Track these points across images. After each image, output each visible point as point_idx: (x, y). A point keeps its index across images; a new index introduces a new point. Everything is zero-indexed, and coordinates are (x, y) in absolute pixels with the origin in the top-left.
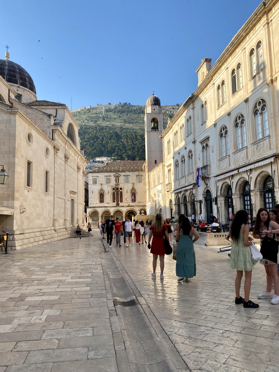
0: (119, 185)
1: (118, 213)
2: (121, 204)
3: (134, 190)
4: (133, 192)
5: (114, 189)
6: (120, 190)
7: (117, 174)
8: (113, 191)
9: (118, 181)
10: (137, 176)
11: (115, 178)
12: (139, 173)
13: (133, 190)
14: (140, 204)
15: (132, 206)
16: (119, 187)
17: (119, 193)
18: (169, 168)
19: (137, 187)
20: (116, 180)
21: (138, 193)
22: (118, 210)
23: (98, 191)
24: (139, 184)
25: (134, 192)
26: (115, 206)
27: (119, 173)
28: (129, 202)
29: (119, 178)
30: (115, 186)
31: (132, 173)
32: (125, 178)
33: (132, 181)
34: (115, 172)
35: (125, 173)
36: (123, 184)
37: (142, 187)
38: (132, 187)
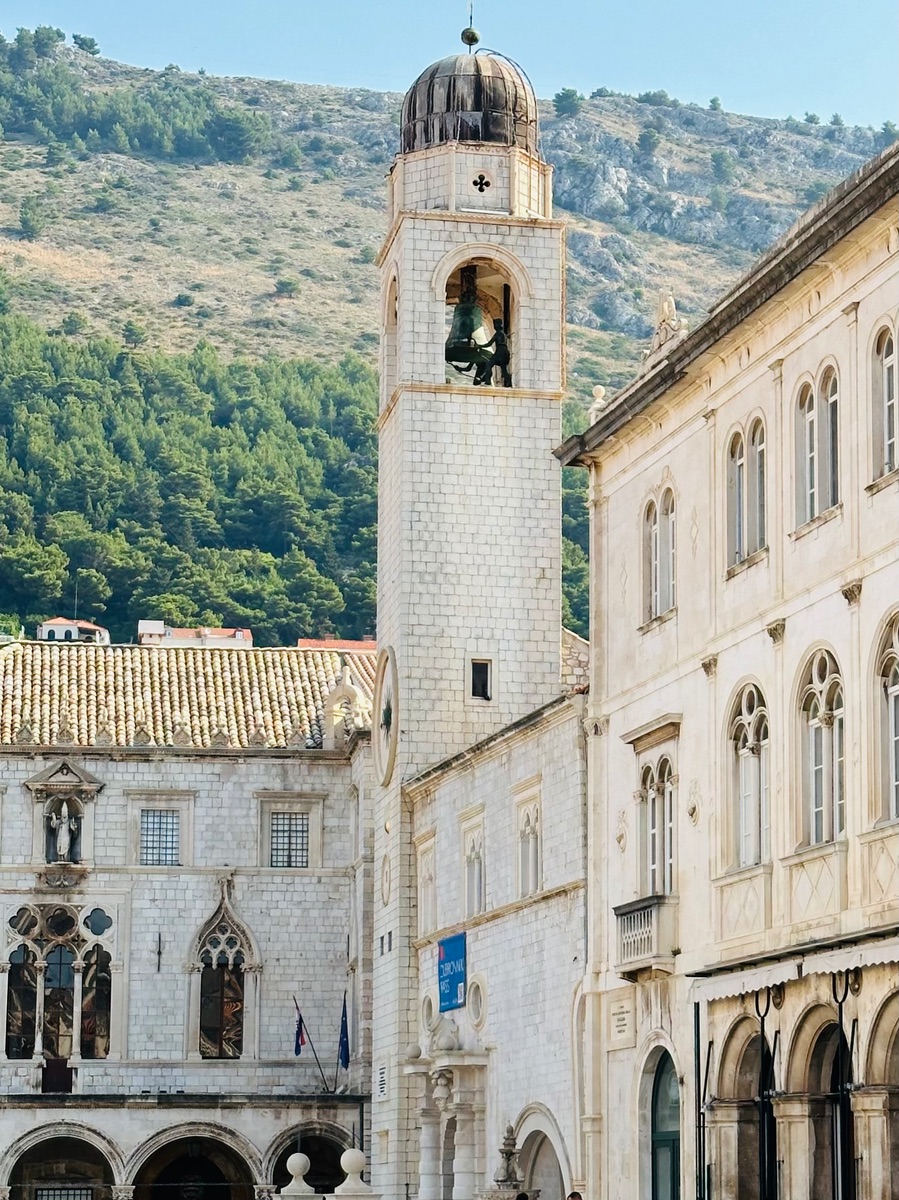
0: (84, 885)
1: (62, 1167)
2: (86, 1077)
3: (231, 942)
4: (215, 954)
5: (20, 921)
6: (85, 933)
7: (65, 768)
8: (20, 939)
9: (75, 837)
10: (266, 797)
11: (41, 810)
12: (284, 774)
13: (215, 943)
14: (288, 1082)
15: (210, 1101)
16: (83, 902)
17: (79, 963)
18: (652, 757)
19: (265, 913)
20: (52, 833)
21: (272, 972)
22: (62, 1132)
24: (279, 878)
25: (231, 956)
26: (29, 1091)
27: (90, 767)
28: (177, 1056)
29: (88, 811)
30: (38, 891)
31: (218, 766)
32: (145, 812)
33: (216, 854)
34: (47, 754)
35: (143, 767)
36: (117, 871)
37: (314, 913)
38: (214, 906)
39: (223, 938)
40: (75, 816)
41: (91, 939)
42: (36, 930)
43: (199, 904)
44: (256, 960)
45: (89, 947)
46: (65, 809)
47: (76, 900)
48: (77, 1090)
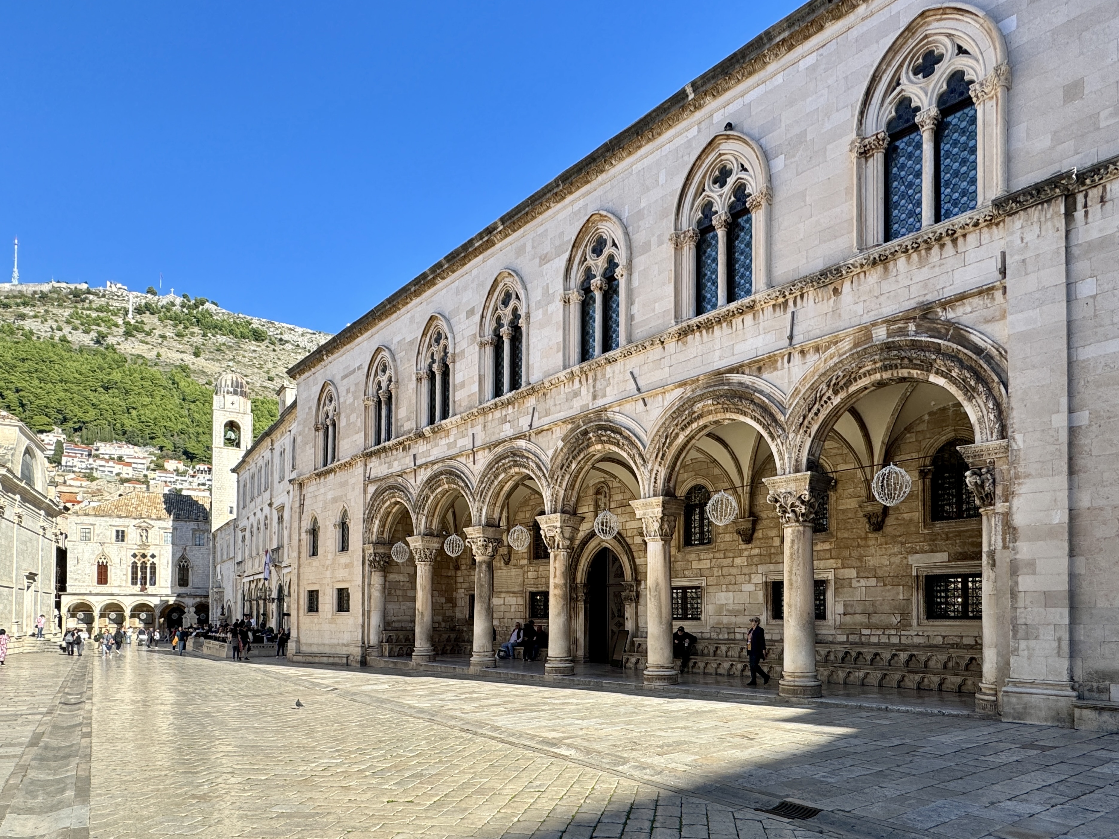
0: (149, 548)
2: (149, 590)
4: (182, 564)
5: (135, 556)
6: (150, 559)
9: (147, 538)
11: (138, 531)
14: (197, 592)
16: (149, 553)
17: (148, 565)
19: (194, 556)
20: (142, 537)
21: (194, 569)
22: (143, 602)
23: (94, 557)
24: (195, 550)
25: (186, 564)
30: (138, 549)
31: (182, 523)
32: (164, 532)
33: (182, 542)
36: (157, 545)
38: (181, 554)
39: (184, 561)
42: (138, 558)
43: (178, 553)
44: (190, 566)
45: (150, 562)
46: (144, 531)
47: (147, 551)
48: (147, 593)
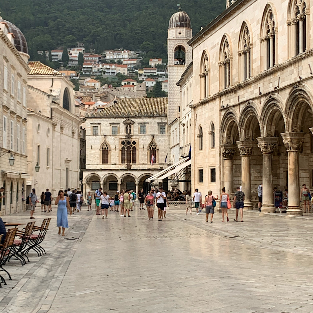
0: (132, 137)
1: (129, 180)
5: (123, 143)
6: (132, 145)
7: (129, 120)
8: (123, 146)
9: (130, 130)
10: (158, 123)
12: (162, 120)
15: (149, 170)
17: (131, 149)
19: (159, 141)
20: (127, 129)
23: (100, 145)
26: (125, 168)
27: (132, 119)
28: (146, 163)
29: (132, 126)
31: (151, 119)
32: (141, 126)
33: (151, 132)
34: (126, 118)
35: (140, 119)
36: (137, 135)
37: (166, 141)
38: (151, 140)
39: (153, 145)
40: (130, 127)
41: (133, 145)
42: (125, 144)
43: (149, 140)
44: (158, 149)
45: (133, 147)
46: (129, 126)
47: (131, 140)
48: (132, 168)
